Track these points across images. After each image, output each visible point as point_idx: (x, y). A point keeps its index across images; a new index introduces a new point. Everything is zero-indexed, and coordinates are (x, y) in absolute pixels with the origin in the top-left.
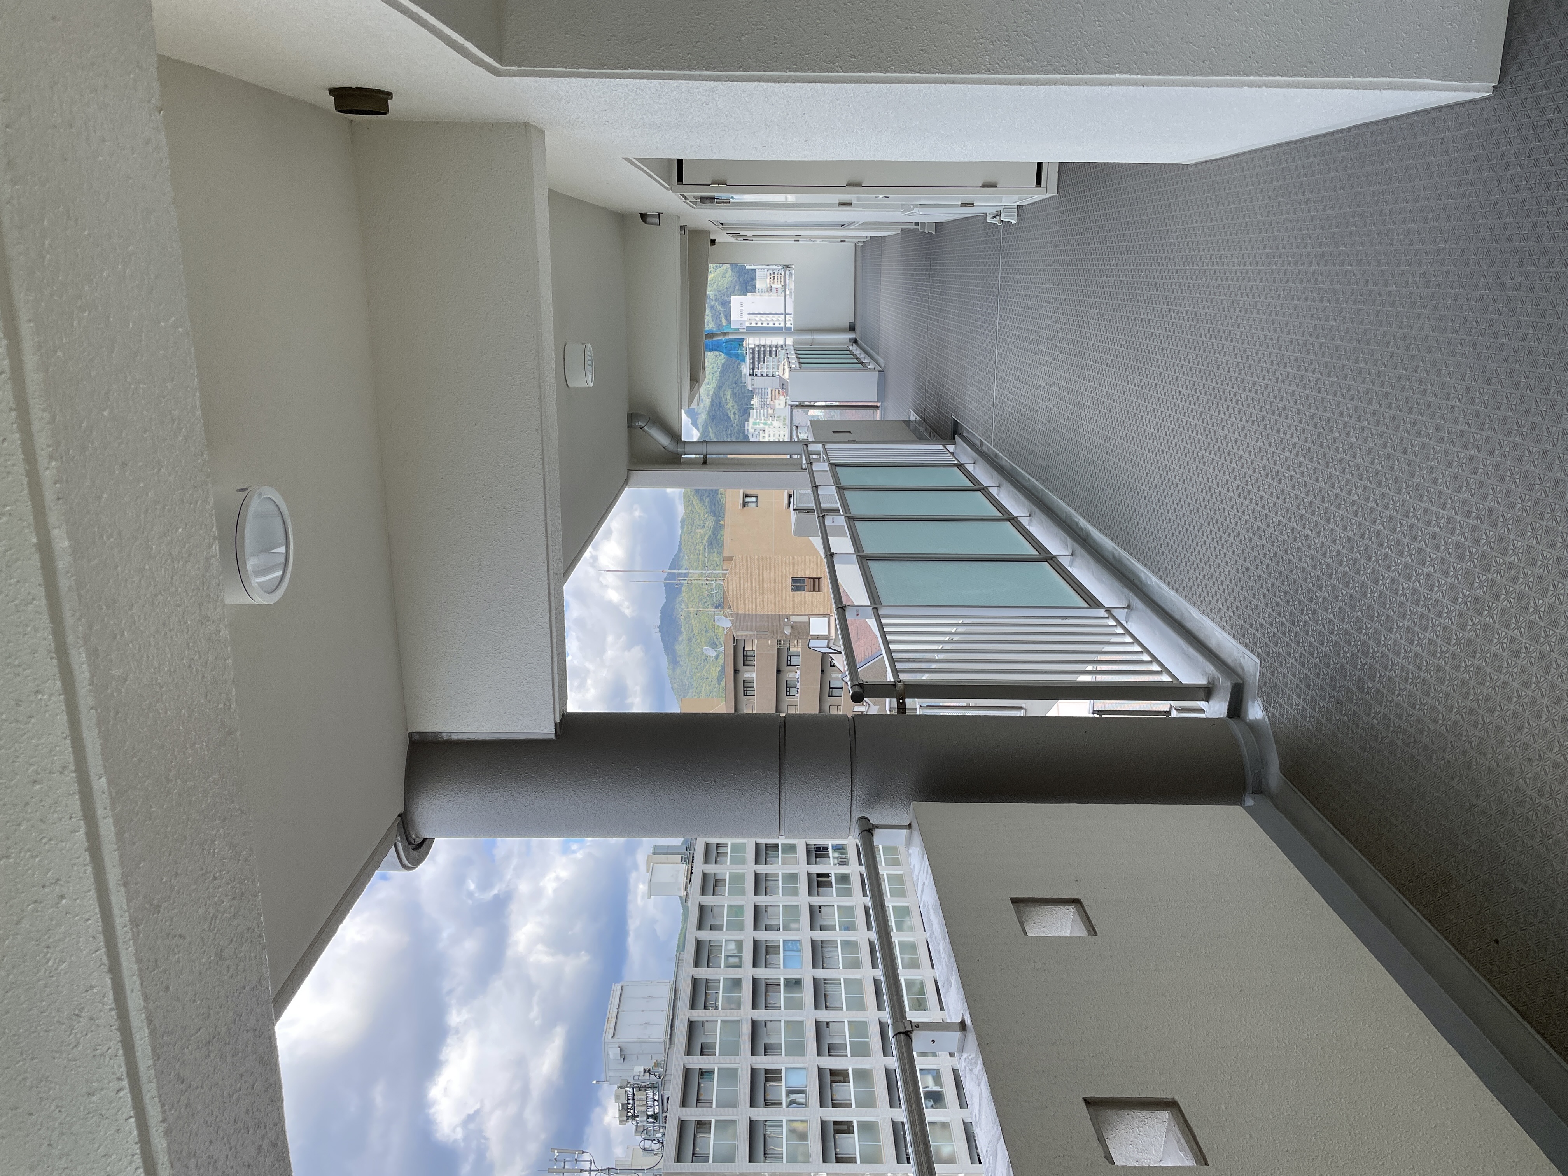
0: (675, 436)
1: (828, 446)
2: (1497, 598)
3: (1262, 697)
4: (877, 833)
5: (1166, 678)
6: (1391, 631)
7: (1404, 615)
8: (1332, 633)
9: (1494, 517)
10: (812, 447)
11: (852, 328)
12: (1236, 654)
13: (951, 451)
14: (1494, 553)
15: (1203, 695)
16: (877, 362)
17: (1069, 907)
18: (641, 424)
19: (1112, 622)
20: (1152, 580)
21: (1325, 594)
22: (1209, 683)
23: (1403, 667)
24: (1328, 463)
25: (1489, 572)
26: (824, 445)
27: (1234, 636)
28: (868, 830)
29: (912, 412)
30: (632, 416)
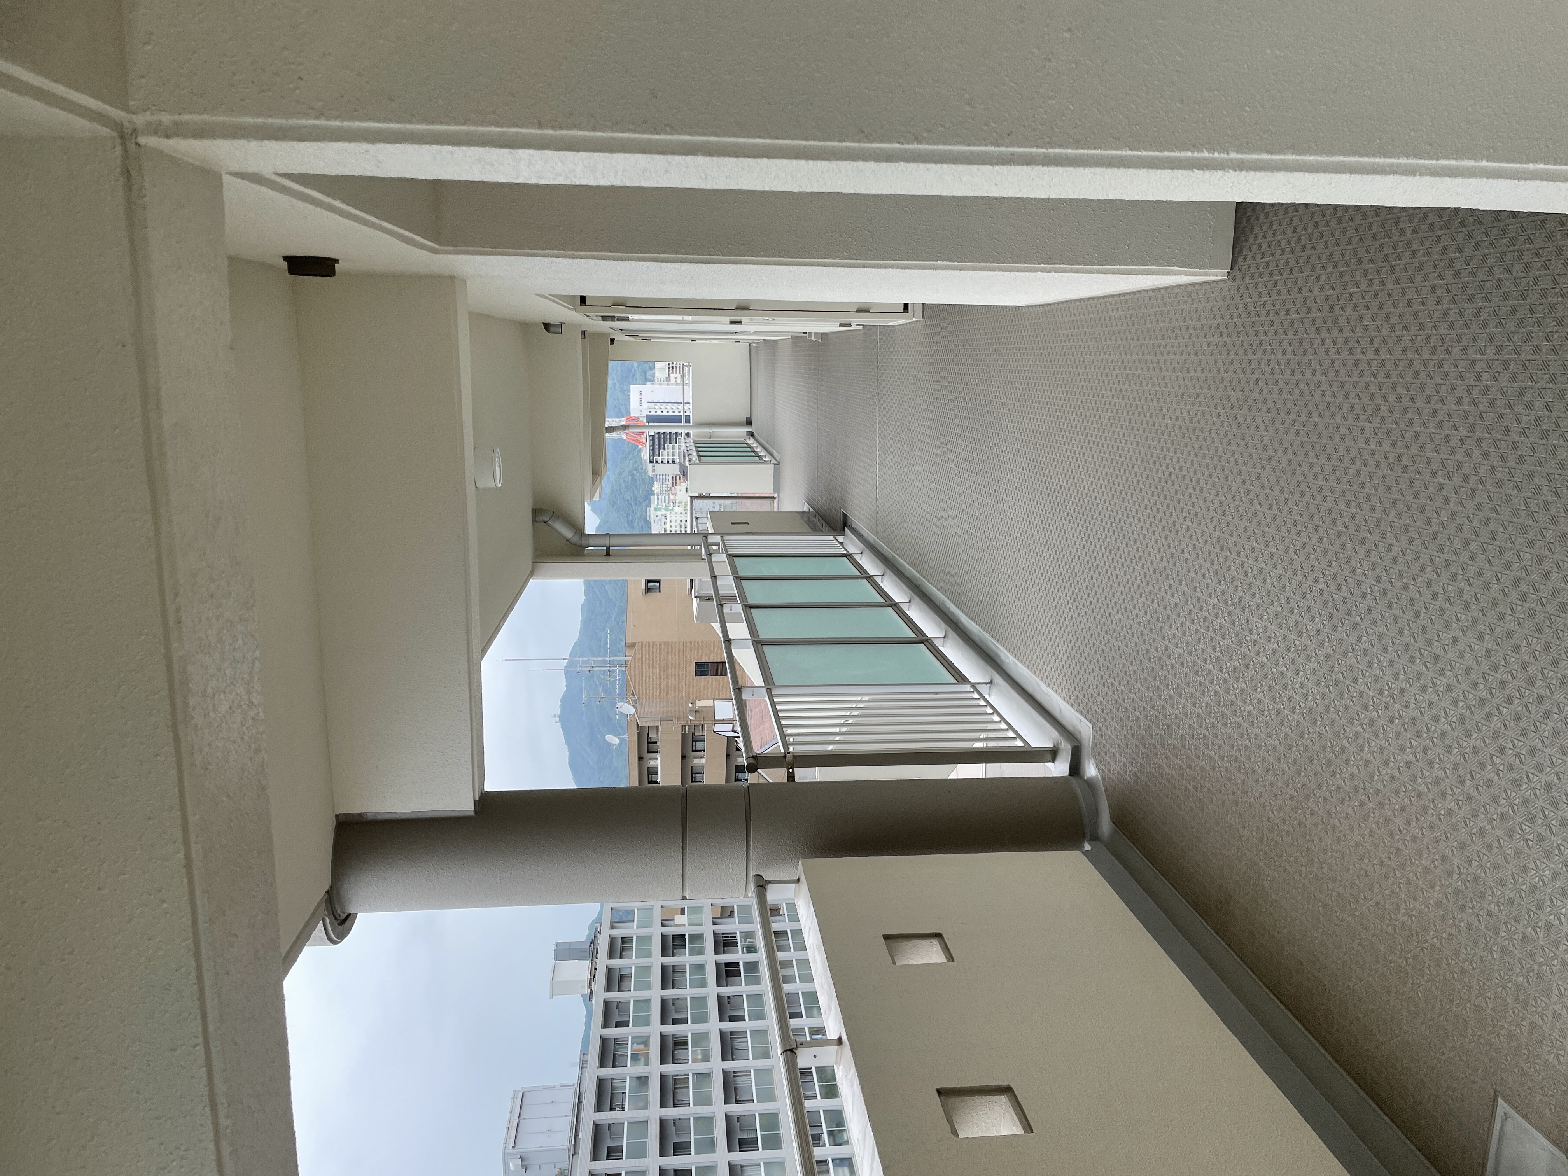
0: (579, 529)
1: (726, 538)
2: (1248, 668)
3: (1094, 757)
7: (1189, 683)
8: (1141, 700)
9: (1243, 604)
10: (711, 539)
12: (1076, 722)
13: (841, 542)
15: (1049, 757)
16: (772, 456)
17: (932, 940)
18: (546, 519)
19: (976, 696)
20: (1008, 659)
22: (1054, 746)
23: (1190, 725)
25: (1241, 647)
26: (722, 537)
27: (1072, 706)
28: (762, 886)
29: (806, 504)
30: (536, 512)
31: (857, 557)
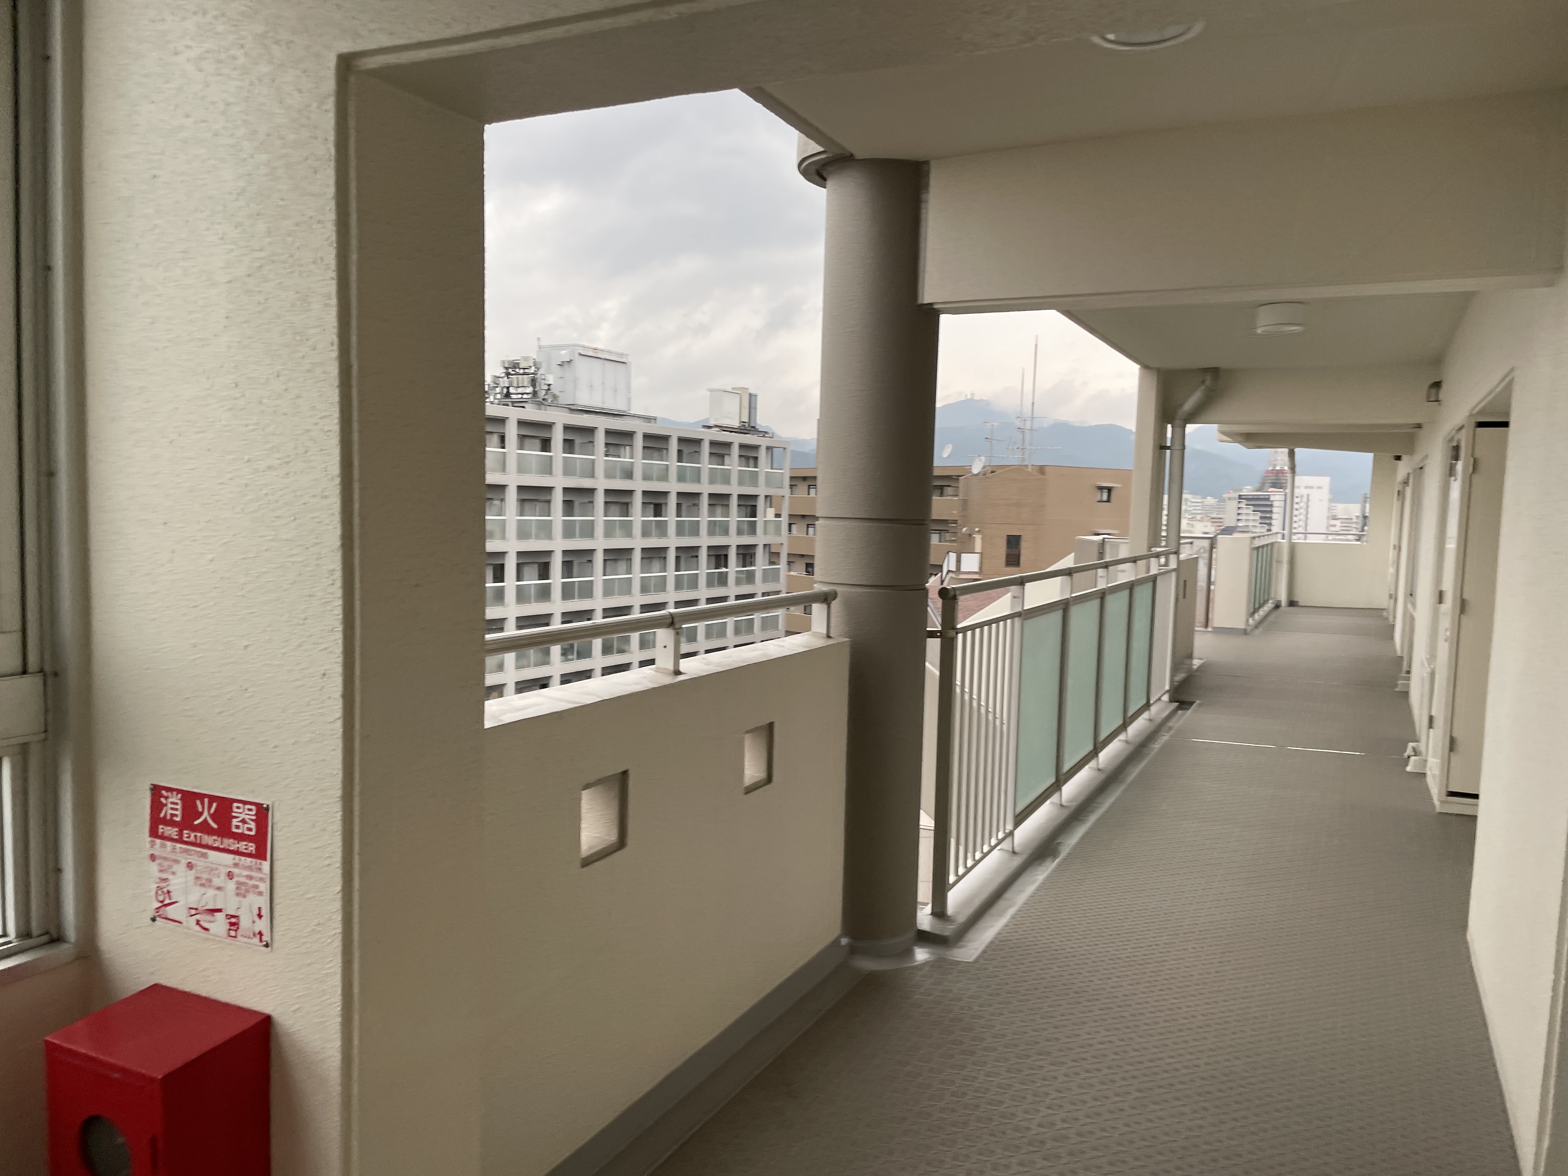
1: (1174, 574)
5: (952, 878)
10: (1173, 559)
11: (1292, 604)
12: (975, 944)
15: (937, 910)
19: (1001, 835)
22: (948, 917)
26: (1174, 570)
27: (992, 942)
28: (826, 598)
29: (1201, 661)
30: (1215, 371)
31: (1146, 715)
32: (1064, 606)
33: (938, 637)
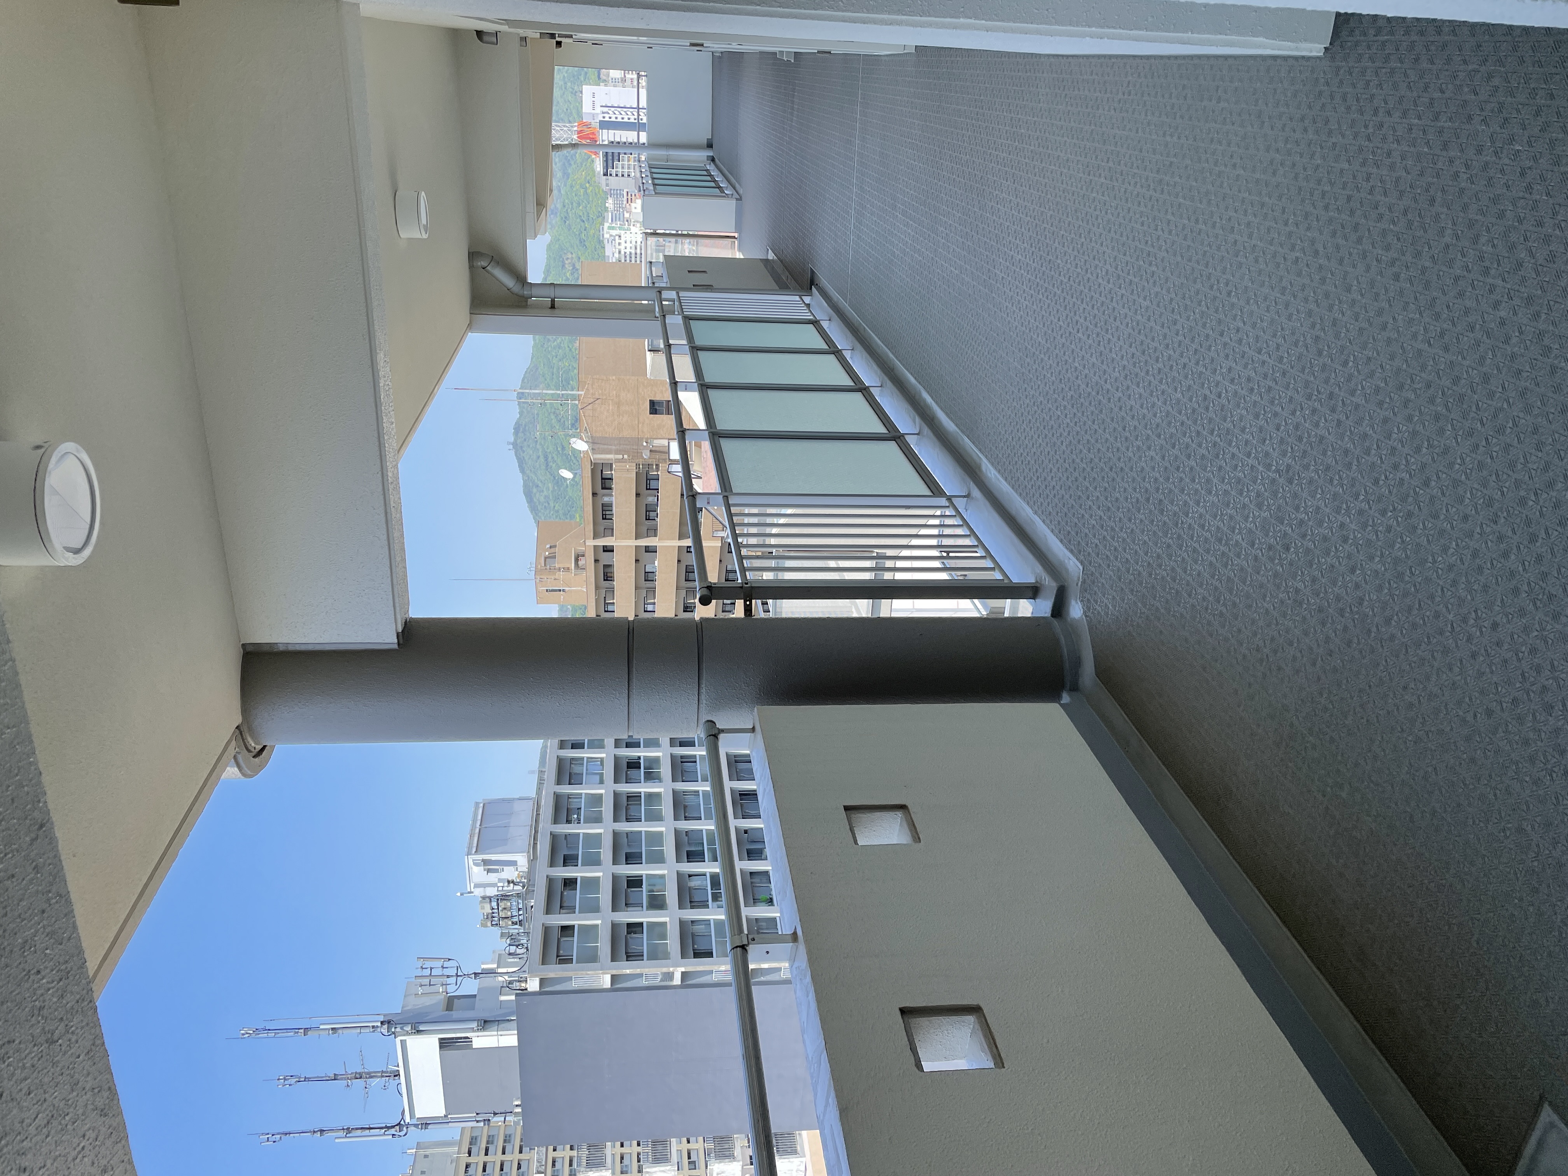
0: (521, 278)
1: (682, 294)
2: (1288, 549)
3: (1082, 601)
4: (722, 736)
5: (997, 576)
6: (1196, 563)
8: (1146, 554)
9: (1291, 473)
10: (665, 294)
11: (710, 146)
12: (1062, 557)
13: (807, 302)
14: (1288, 508)
15: (1031, 593)
16: (734, 188)
17: (897, 813)
18: (484, 264)
19: (951, 512)
20: (990, 472)
21: (1143, 517)
22: (1036, 582)
23: (1204, 597)
24: (1152, 392)
25: (1282, 523)
26: (678, 293)
27: (1061, 541)
28: (714, 735)
29: (770, 250)
30: (473, 255)
31: (825, 325)
32: (716, 435)
33: (751, 603)
